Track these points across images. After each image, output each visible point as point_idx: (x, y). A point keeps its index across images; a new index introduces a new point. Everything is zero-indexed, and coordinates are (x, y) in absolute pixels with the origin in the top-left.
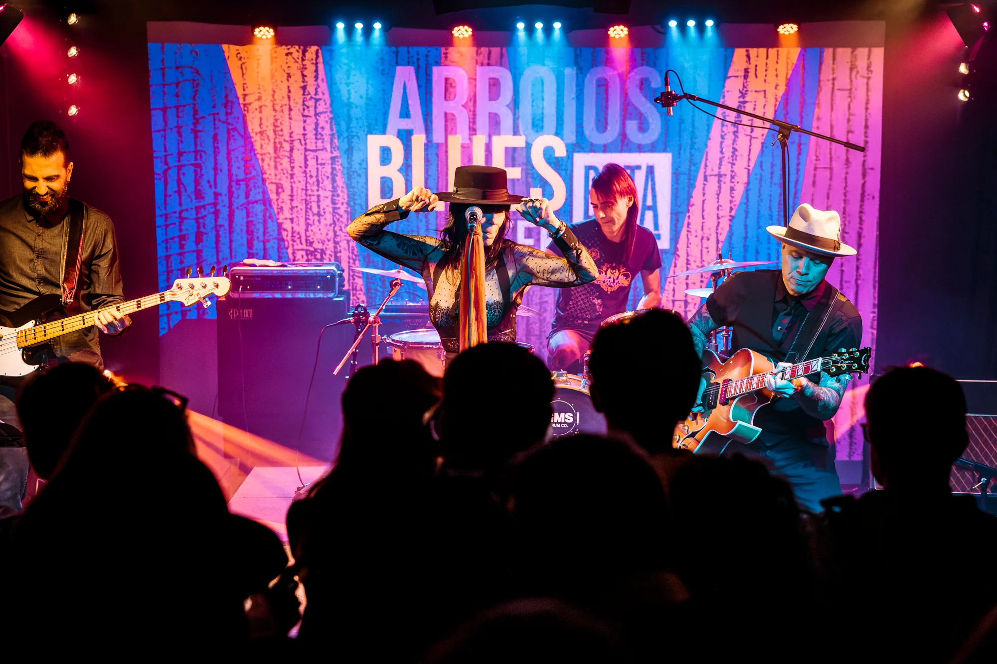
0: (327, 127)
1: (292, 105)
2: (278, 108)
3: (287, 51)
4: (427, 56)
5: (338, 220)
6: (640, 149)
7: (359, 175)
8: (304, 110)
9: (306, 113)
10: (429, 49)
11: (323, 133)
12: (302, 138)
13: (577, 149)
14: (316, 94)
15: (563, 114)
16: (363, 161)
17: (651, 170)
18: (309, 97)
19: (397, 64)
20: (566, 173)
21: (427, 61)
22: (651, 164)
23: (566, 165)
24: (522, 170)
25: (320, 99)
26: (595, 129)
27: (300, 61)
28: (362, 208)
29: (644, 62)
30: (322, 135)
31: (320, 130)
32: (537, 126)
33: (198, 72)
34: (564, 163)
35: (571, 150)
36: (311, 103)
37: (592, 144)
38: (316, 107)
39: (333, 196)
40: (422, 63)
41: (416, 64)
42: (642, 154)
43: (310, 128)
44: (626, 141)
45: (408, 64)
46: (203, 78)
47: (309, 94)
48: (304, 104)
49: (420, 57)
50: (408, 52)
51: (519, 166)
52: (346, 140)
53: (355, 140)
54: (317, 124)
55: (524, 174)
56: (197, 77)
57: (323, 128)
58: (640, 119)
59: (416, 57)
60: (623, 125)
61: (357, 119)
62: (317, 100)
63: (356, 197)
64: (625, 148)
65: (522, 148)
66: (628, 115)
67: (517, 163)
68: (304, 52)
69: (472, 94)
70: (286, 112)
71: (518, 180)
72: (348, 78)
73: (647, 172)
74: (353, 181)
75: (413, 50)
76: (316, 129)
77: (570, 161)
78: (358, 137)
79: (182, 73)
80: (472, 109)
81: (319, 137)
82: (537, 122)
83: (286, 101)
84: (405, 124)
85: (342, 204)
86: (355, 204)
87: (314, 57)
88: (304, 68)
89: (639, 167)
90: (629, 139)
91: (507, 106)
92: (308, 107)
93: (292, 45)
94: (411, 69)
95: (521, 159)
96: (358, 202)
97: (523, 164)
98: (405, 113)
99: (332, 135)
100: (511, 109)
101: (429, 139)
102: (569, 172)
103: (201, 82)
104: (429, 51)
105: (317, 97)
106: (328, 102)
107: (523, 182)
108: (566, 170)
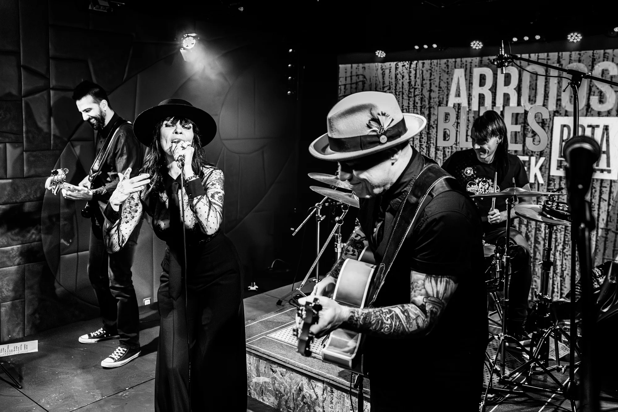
0: (419, 102)
1: (404, 91)
2: (397, 93)
3: (403, 64)
4: (471, 63)
5: (422, 151)
6: (599, 114)
7: (433, 128)
8: (409, 94)
9: (410, 95)
10: (472, 58)
11: (417, 105)
12: (407, 108)
13: (556, 114)
14: (415, 85)
15: (548, 93)
16: (435, 120)
17: (606, 128)
18: (411, 87)
19: (455, 68)
20: (549, 129)
21: (471, 65)
22: (606, 124)
23: (549, 124)
24: (522, 126)
25: (417, 88)
26: (569, 102)
27: (408, 69)
28: (434, 145)
29: (606, 59)
30: (417, 107)
31: (416, 104)
32: (532, 100)
33: (364, 77)
34: (548, 123)
35: (552, 115)
36: (412, 90)
37: (566, 111)
38: (414, 92)
39: (420, 138)
40: (468, 67)
41: (465, 67)
42: (601, 118)
43: (411, 103)
44: (590, 110)
45: (461, 67)
46: (367, 80)
47: (412, 85)
48: (409, 91)
49: (467, 63)
50: (461, 61)
51: (520, 124)
52: (428, 109)
53: (432, 109)
54: (414, 101)
55: (522, 129)
56: (365, 79)
57: (417, 103)
58: (601, 95)
59: (465, 63)
60: (588, 99)
61: (434, 98)
62: (415, 89)
63: (431, 139)
64: (589, 114)
65: (522, 114)
66: (592, 93)
67: (519, 122)
68: (411, 64)
69: (495, 83)
70: (401, 95)
71: (519, 132)
72: (431, 77)
73: (603, 129)
74: (430, 131)
75: (464, 60)
76: (414, 104)
77: (551, 121)
78: (434, 108)
79: (358, 78)
80: (494, 91)
81: (415, 107)
82: (531, 98)
83: (401, 90)
84: (457, 100)
85: (424, 142)
86: (430, 143)
87: (415, 66)
88: (410, 72)
89: (598, 126)
90: (592, 108)
91: (515, 89)
92: (411, 92)
93: (405, 61)
94: (462, 70)
95: (521, 120)
96: (432, 142)
97: (522, 123)
98: (458, 95)
99: (421, 107)
100: (517, 91)
101: (470, 108)
102: (550, 128)
103: (366, 82)
104: (472, 60)
105: (416, 87)
106: (420, 90)
107: (522, 134)
108: (548, 127)
